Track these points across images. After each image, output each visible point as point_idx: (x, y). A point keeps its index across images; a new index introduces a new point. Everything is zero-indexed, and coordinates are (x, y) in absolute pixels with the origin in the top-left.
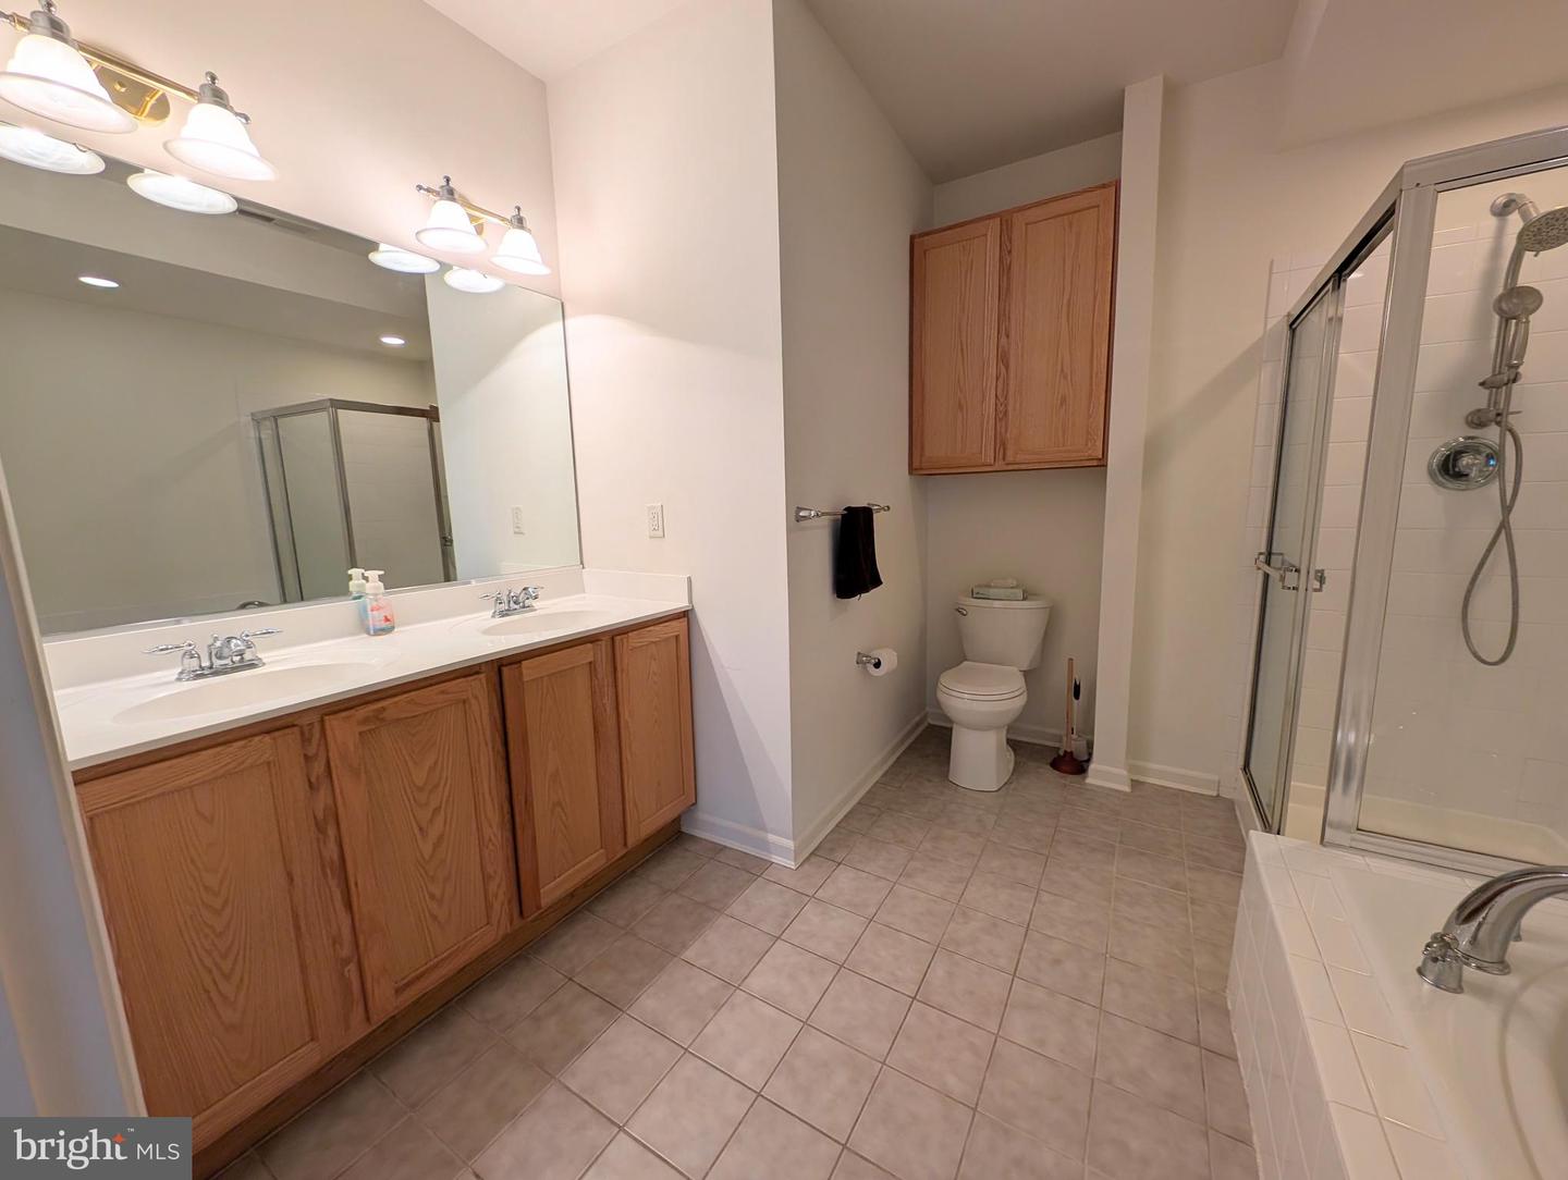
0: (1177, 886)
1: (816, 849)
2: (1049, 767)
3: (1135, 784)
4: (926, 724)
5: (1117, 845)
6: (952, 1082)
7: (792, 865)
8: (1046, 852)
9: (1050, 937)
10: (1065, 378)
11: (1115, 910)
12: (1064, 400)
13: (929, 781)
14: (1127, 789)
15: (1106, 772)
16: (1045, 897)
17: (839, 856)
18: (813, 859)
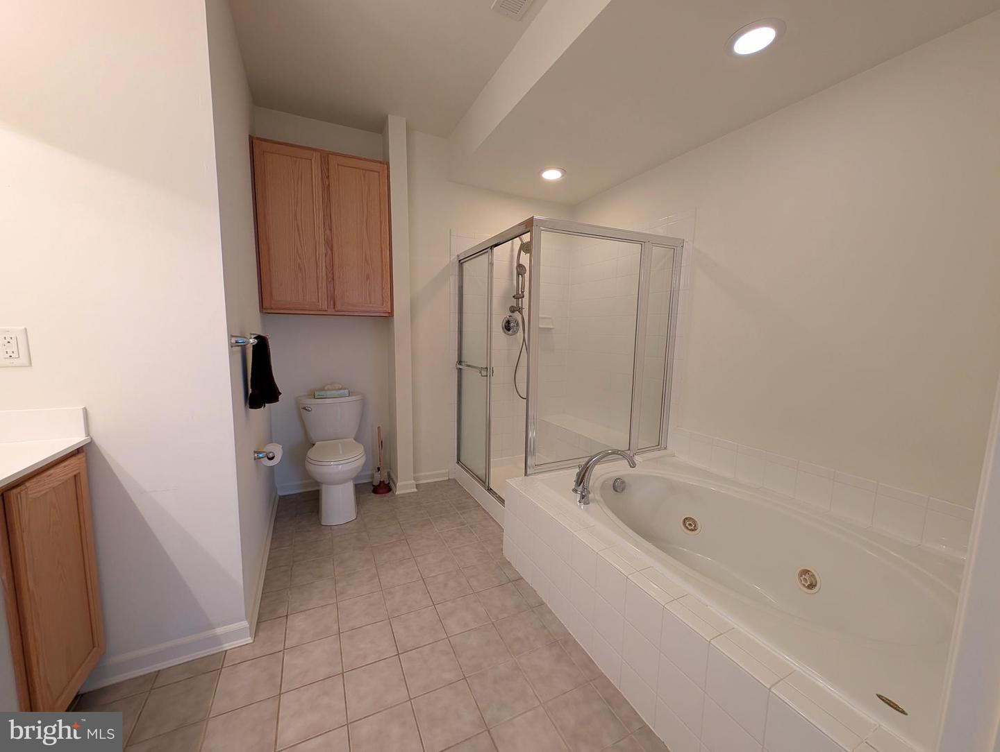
0: (463, 524)
1: (258, 619)
2: (373, 494)
3: (417, 486)
4: (278, 497)
5: (430, 518)
6: (448, 676)
7: (249, 640)
8: (403, 537)
9: (435, 576)
10: (368, 264)
11: (449, 547)
12: (368, 278)
13: (309, 531)
14: (416, 490)
15: (404, 485)
16: (419, 559)
17: (282, 611)
18: (262, 626)
